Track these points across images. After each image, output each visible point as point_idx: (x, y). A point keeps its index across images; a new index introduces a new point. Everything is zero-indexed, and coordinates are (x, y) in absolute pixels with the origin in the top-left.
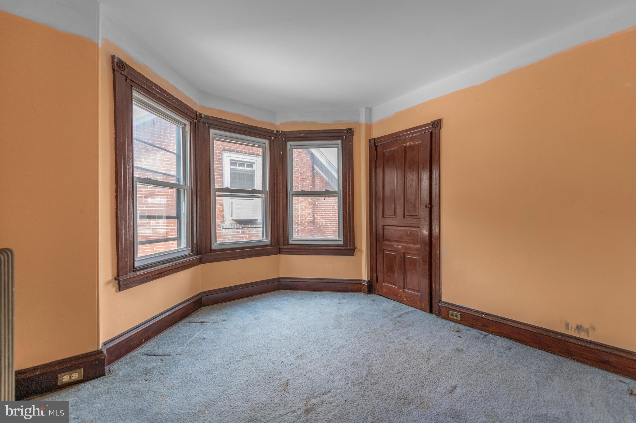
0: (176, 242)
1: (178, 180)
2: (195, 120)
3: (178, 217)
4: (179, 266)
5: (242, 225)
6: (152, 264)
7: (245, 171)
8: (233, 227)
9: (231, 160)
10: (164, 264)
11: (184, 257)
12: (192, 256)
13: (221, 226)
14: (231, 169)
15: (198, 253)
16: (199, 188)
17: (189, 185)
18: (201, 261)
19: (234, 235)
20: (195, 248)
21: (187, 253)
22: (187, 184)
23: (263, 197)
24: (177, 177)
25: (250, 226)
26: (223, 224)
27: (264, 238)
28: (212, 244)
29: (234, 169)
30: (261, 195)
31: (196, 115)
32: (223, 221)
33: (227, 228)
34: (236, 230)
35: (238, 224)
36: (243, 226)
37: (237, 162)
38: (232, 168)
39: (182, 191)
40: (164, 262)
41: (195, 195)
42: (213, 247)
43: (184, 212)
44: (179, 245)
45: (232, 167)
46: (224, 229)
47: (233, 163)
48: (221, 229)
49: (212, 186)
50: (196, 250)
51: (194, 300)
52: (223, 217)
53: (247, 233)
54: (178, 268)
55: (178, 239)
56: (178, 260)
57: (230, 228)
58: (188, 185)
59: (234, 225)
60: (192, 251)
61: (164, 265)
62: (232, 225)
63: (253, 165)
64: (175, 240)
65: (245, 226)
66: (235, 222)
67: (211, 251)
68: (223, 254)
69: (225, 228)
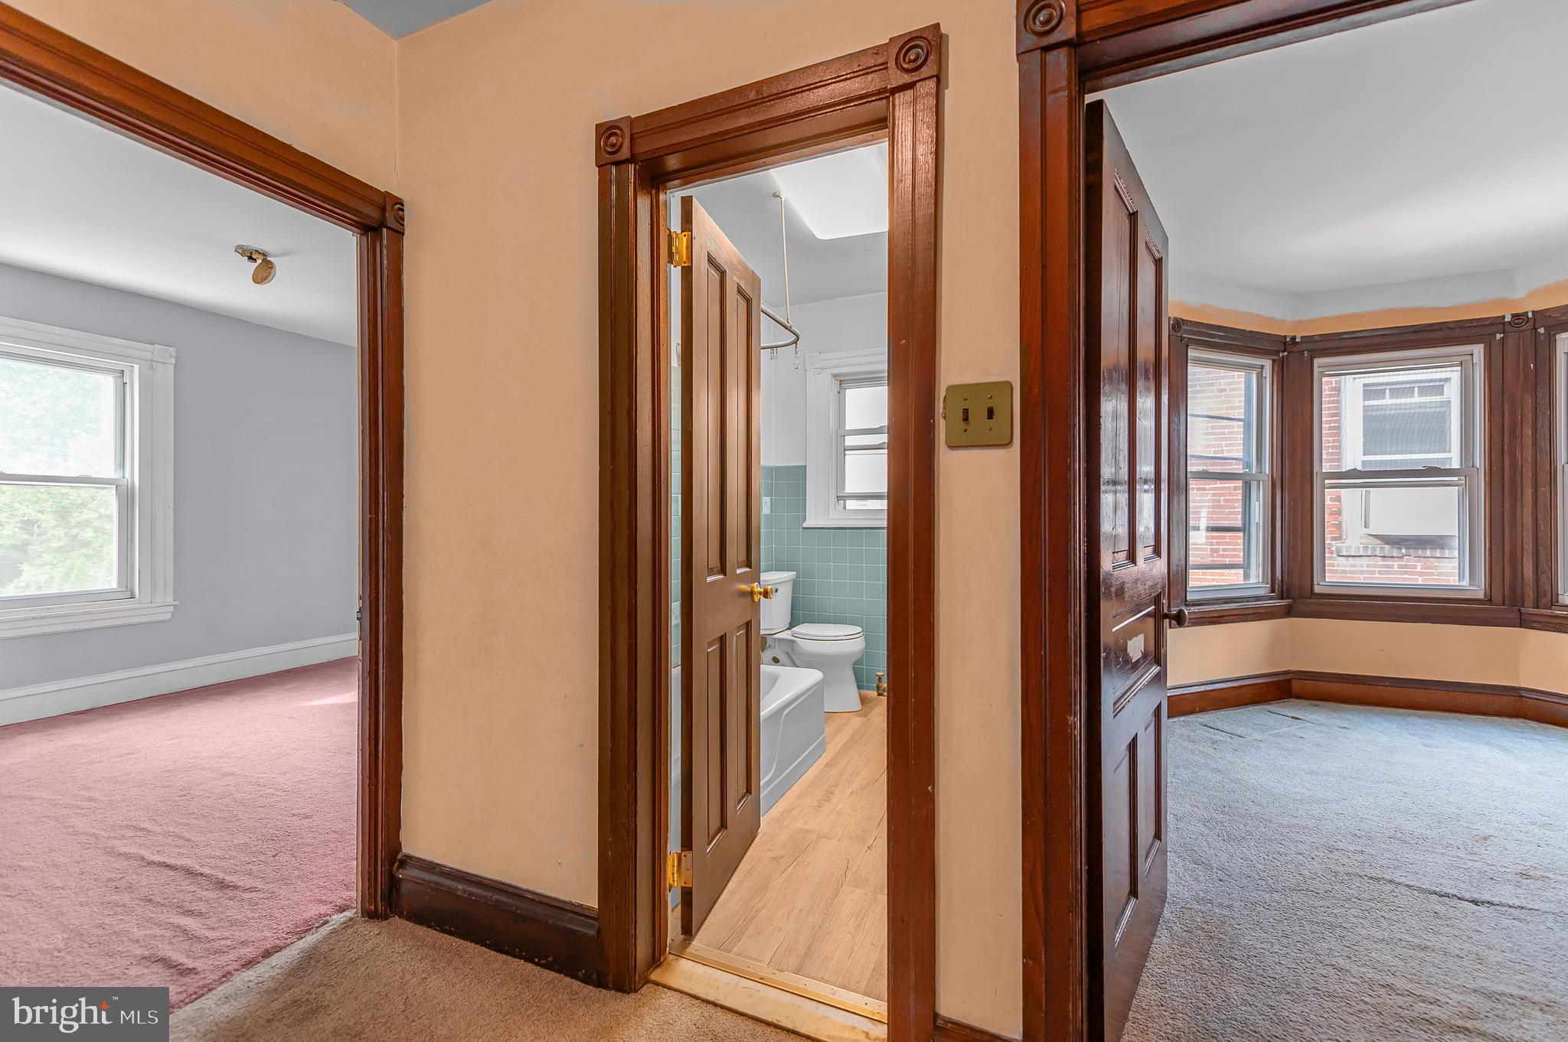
0: (1241, 571)
1: (1248, 465)
2: (1283, 352)
3: (1245, 529)
4: (1251, 612)
5: (1400, 549)
6: (1209, 600)
7: (1413, 406)
8: (1369, 554)
9: (1364, 385)
10: (1226, 603)
11: (1258, 598)
12: (1272, 598)
13: (1334, 549)
14: (1366, 409)
15: (1285, 595)
16: (1287, 474)
17: (1267, 472)
18: (1289, 612)
19: (1373, 573)
20: (1278, 586)
21: (1262, 592)
22: (1263, 471)
23: (1464, 482)
24: (1247, 459)
25: (1428, 553)
26: (1342, 545)
27: (1465, 583)
28: (1315, 582)
29: (1375, 408)
30: (1456, 479)
31: (1285, 343)
32: (1339, 538)
33: (1352, 554)
34: (1380, 562)
35: (1387, 547)
36: (1403, 551)
37: (1384, 387)
38: (1368, 406)
39: (1254, 485)
40: (1226, 601)
41: (1280, 490)
42: (1317, 589)
43: (1257, 521)
44: (1246, 576)
45: (1367, 403)
46: (1343, 558)
47: (1370, 392)
48: (1335, 555)
49: (1316, 469)
50: (1280, 589)
51: (1275, 679)
52: (1339, 526)
53: (1418, 570)
54: (1249, 614)
55: (1246, 566)
56: (1248, 601)
57: (1361, 556)
58: (1265, 473)
59: (1374, 549)
60: (1273, 591)
61: (1226, 605)
62: (1366, 548)
63: (1443, 386)
64: (1240, 568)
65: (1412, 551)
66: (1378, 542)
67: (1313, 596)
68: (1341, 604)
69: (1345, 554)
